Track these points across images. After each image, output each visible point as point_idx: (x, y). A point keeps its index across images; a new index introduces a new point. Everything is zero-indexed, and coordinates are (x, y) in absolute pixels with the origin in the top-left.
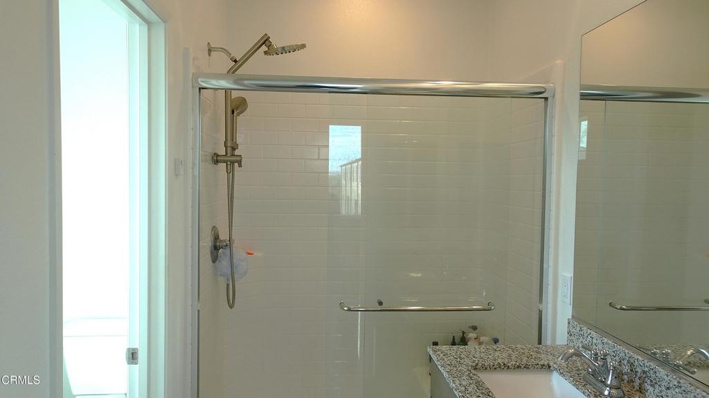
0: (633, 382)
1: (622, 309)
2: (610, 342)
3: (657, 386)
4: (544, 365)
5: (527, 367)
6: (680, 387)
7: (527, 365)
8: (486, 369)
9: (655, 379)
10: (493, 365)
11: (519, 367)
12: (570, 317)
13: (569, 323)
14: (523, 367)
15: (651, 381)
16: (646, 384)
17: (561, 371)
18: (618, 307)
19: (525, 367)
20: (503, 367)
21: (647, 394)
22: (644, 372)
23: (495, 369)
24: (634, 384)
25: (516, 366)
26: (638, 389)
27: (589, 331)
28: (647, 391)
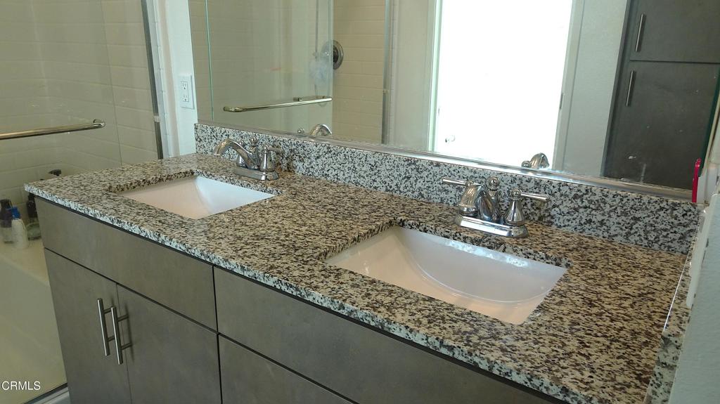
0: (280, 164)
1: (236, 111)
2: (249, 133)
3: (306, 160)
4: (187, 172)
5: (169, 178)
6: (331, 151)
7: (169, 176)
8: (123, 190)
9: (304, 154)
10: (131, 184)
11: (161, 180)
12: (197, 122)
13: (196, 128)
14: (165, 178)
15: (300, 157)
16: (294, 162)
17: (209, 173)
18: (233, 110)
19: (167, 179)
20: (143, 184)
21: (296, 170)
22: (292, 151)
23: (134, 187)
24: (282, 166)
25: (158, 180)
26: (286, 168)
27: (223, 130)
28: (296, 168)
